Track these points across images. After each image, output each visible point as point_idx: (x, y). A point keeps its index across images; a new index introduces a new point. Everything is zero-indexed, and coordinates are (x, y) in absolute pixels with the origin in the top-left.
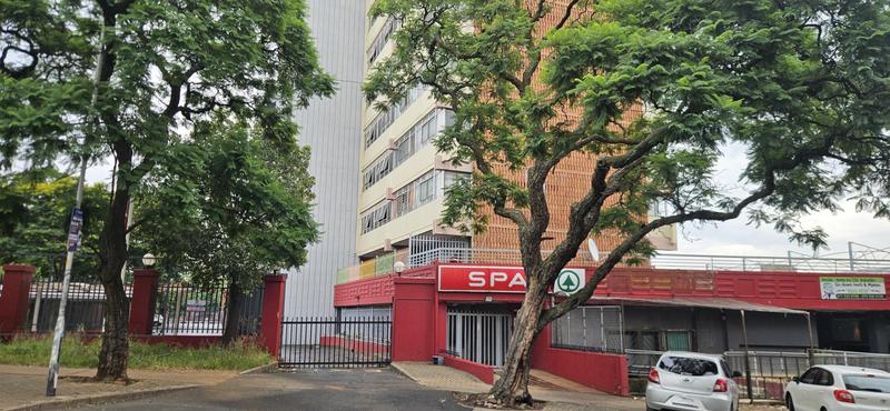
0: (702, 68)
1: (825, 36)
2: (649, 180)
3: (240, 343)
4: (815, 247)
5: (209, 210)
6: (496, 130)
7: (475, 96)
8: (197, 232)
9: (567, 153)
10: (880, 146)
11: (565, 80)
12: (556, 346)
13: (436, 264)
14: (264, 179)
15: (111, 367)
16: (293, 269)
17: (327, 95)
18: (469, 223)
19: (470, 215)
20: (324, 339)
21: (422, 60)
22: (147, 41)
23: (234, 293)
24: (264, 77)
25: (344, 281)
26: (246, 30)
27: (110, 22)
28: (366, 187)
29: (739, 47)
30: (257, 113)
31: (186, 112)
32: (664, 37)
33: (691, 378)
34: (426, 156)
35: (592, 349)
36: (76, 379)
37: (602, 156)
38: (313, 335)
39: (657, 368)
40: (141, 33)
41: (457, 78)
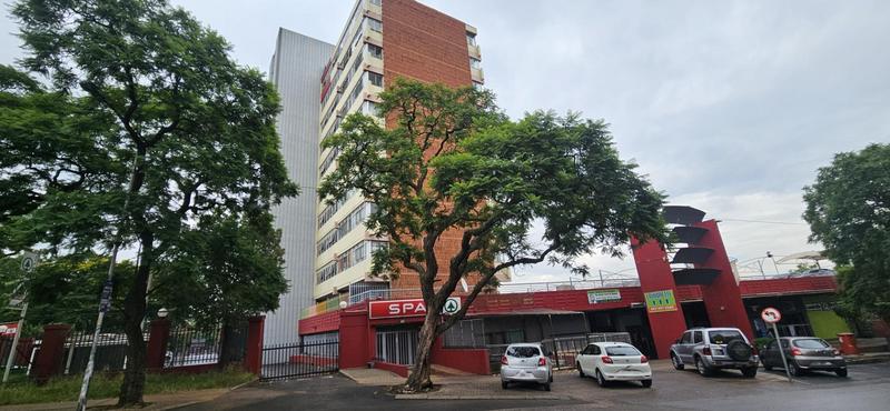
0: (519, 179)
1: (577, 161)
3: (230, 368)
4: (584, 275)
5: (210, 276)
6: (403, 215)
7: (388, 195)
8: (200, 290)
9: (447, 227)
10: (610, 218)
11: (442, 186)
12: (446, 347)
13: (368, 301)
14: (248, 252)
16: (270, 312)
17: (294, 196)
18: (388, 274)
19: (389, 269)
20: (292, 358)
21: (356, 174)
22: (167, 165)
23: (226, 331)
24: (251, 185)
25: (306, 317)
26: (240, 157)
27: (142, 152)
28: (319, 253)
29: (536, 167)
30: (245, 208)
31: (195, 210)
32: (495, 161)
33: (525, 359)
34: (359, 232)
35: (468, 347)
36: (101, 408)
37: (467, 228)
38: (284, 357)
39: (506, 355)
40: (164, 159)
41: (377, 184)
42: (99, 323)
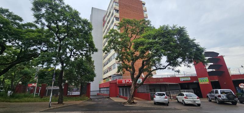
0: (158, 45)
1: (176, 39)
2: (151, 63)
3: (83, 96)
4: (179, 73)
5: (77, 73)
6: (125, 56)
7: (121, 51)
8: (75, 76)
9: (137, 59)
10: (187, 56)
11: (136, 48)
12: (138, 92)
13: (116, 79)
14: (86, 67)
15: (60, 102)
16: (92, 82)
17: (97, 52)
18: (122, 72)
19: (122, 71)
20: (98, 94)
21: (112, 45)
22: (66, 45)
23: (82, 87)
24: (86, 49)
25: (101, 83)
26: (83, 42)
27: (60, 42)
28: (104, 67)
29: (163, 41)
30: (85, 55)
31: (73, 56)
32: (151, 40)
33: (161, 97)
34: (114, 61)
35: (144, 93)
36: (54, 104)
37: (143, 59)
38: (95, 93)
39: (155, 95)
40: (65, 43)
41: (118, 48)
42: (53, 84)
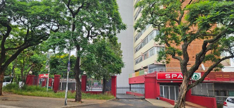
2: (220, 46)
3: (106, 93)
5: (98, 61)
6: (171, 35)
7: (165, 26)
8: (95, 66)
12: (193, 95)
13: (156, 72)
14: (110, 52)
15: (78, 99)
16: (118, 74)
17: (125, 29)
18: (165, 61)
19: (165, 59)
20: (127, 92)
21: (150, 18)
22: (82, 20)
23: (104, 80)
24: (109, 26)
25: (131, 77)
26: (104, 15)
27: (74, 17)
28: (135, 52)
30: (108, 36)
31: (91, 37)
34: (152, 43)
35: (204, 96)
36: (71, 101)
37: (205, 40)
38: (124, 91)
39: (226, 101)
40: (80, 19)
41: (159, 21)
42: (68, 75)
